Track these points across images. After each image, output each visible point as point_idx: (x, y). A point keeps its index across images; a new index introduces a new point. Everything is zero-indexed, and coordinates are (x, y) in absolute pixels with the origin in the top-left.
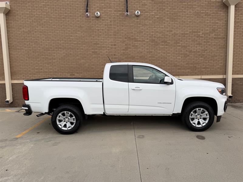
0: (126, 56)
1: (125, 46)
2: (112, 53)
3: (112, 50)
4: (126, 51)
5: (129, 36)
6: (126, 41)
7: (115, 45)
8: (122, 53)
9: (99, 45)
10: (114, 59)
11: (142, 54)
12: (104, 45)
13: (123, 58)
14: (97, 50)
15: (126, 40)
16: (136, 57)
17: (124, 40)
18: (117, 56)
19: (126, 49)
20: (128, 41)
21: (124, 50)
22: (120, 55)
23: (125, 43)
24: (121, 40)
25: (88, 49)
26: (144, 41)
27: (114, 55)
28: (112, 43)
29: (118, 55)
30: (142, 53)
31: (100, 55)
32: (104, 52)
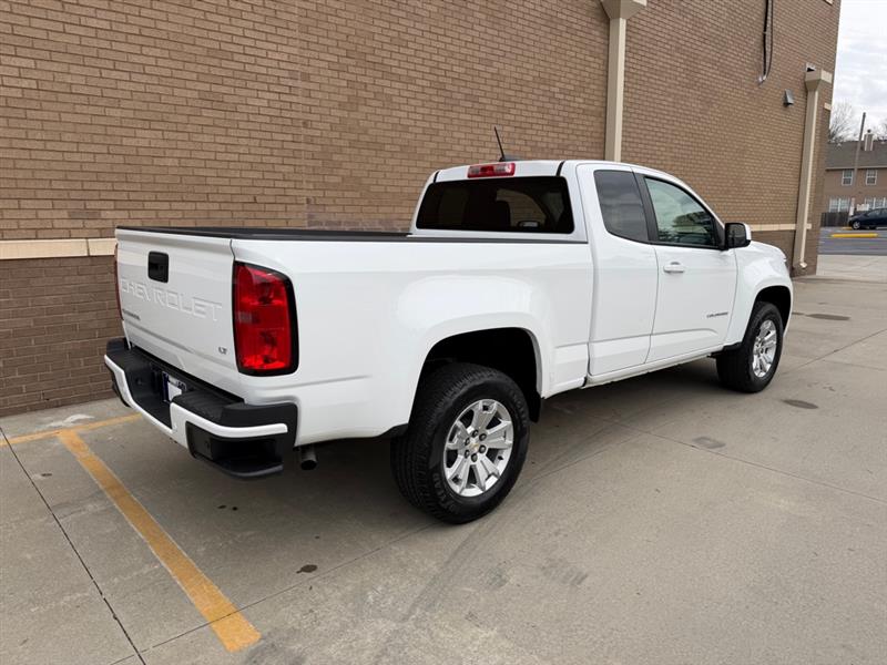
0: (353, 137)
1: (349, 92)
2: (294, 115)
3: (294, 99)
4: (353, 115)
5: (360, 49)
6: (351, 69)
7: (306, 77)
8: (337, 121)
9: (233, 65)
10: (302, 146)
11: (409, 136)
12: (257, 69)
13: (341, 143)
14: (223, 89)
15: (349, 61)
16: (387, 147)
17: (343, 60)
18: (318, 133)
19: (353, 103)
20: (358, 71)
21: (341, 106)
22: (328, 126)
23: (348, 76)
24: (329, 58)
25: (177, 74)
26: (412, 81)
27: (305, 124)
28: (297, 68)
29: (321, 126)
30: (406, 129)
31: (237, 117)
32: (257, 102)
